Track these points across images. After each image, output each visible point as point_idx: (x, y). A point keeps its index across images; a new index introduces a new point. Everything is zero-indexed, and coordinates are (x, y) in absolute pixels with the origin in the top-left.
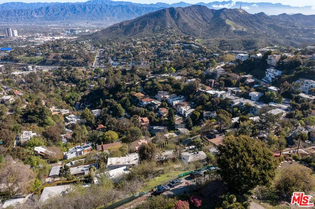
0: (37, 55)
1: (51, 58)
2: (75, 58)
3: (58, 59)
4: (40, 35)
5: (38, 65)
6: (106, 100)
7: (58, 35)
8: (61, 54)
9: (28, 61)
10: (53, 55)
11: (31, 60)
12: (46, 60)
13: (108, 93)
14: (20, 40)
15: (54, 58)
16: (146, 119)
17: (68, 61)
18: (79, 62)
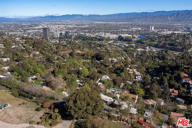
0: (155, 41)
1: (162, 44)
2: (176, 46)
3: (166, 45)
4: (166, 30)
5: (153, 47)
6: (166, 73)
7: (178, 30)
8: (168, 42)
9: (149, 44)
10: (163, 42)
11: (150, 44)
12: (158, 45)
13: (168, 69)
14: (154, 32)
15: (163, 44)
16: (176, 92)
17: (172, 47)
18: (178, 48)
